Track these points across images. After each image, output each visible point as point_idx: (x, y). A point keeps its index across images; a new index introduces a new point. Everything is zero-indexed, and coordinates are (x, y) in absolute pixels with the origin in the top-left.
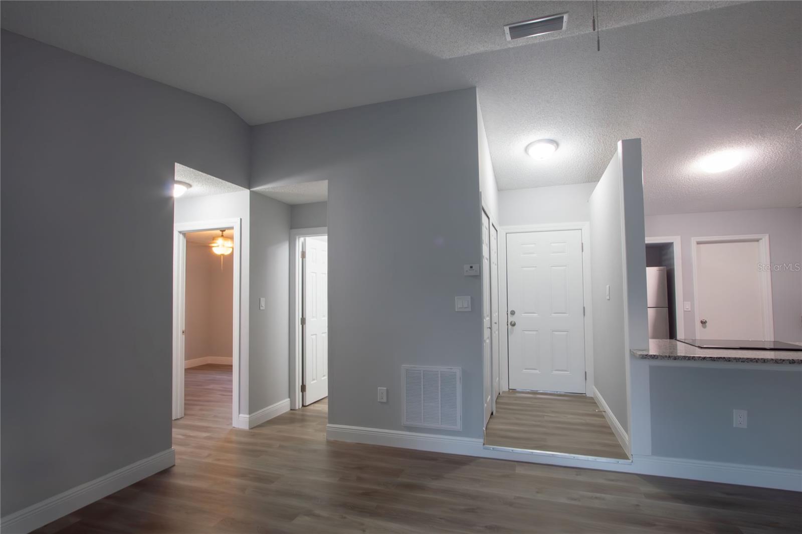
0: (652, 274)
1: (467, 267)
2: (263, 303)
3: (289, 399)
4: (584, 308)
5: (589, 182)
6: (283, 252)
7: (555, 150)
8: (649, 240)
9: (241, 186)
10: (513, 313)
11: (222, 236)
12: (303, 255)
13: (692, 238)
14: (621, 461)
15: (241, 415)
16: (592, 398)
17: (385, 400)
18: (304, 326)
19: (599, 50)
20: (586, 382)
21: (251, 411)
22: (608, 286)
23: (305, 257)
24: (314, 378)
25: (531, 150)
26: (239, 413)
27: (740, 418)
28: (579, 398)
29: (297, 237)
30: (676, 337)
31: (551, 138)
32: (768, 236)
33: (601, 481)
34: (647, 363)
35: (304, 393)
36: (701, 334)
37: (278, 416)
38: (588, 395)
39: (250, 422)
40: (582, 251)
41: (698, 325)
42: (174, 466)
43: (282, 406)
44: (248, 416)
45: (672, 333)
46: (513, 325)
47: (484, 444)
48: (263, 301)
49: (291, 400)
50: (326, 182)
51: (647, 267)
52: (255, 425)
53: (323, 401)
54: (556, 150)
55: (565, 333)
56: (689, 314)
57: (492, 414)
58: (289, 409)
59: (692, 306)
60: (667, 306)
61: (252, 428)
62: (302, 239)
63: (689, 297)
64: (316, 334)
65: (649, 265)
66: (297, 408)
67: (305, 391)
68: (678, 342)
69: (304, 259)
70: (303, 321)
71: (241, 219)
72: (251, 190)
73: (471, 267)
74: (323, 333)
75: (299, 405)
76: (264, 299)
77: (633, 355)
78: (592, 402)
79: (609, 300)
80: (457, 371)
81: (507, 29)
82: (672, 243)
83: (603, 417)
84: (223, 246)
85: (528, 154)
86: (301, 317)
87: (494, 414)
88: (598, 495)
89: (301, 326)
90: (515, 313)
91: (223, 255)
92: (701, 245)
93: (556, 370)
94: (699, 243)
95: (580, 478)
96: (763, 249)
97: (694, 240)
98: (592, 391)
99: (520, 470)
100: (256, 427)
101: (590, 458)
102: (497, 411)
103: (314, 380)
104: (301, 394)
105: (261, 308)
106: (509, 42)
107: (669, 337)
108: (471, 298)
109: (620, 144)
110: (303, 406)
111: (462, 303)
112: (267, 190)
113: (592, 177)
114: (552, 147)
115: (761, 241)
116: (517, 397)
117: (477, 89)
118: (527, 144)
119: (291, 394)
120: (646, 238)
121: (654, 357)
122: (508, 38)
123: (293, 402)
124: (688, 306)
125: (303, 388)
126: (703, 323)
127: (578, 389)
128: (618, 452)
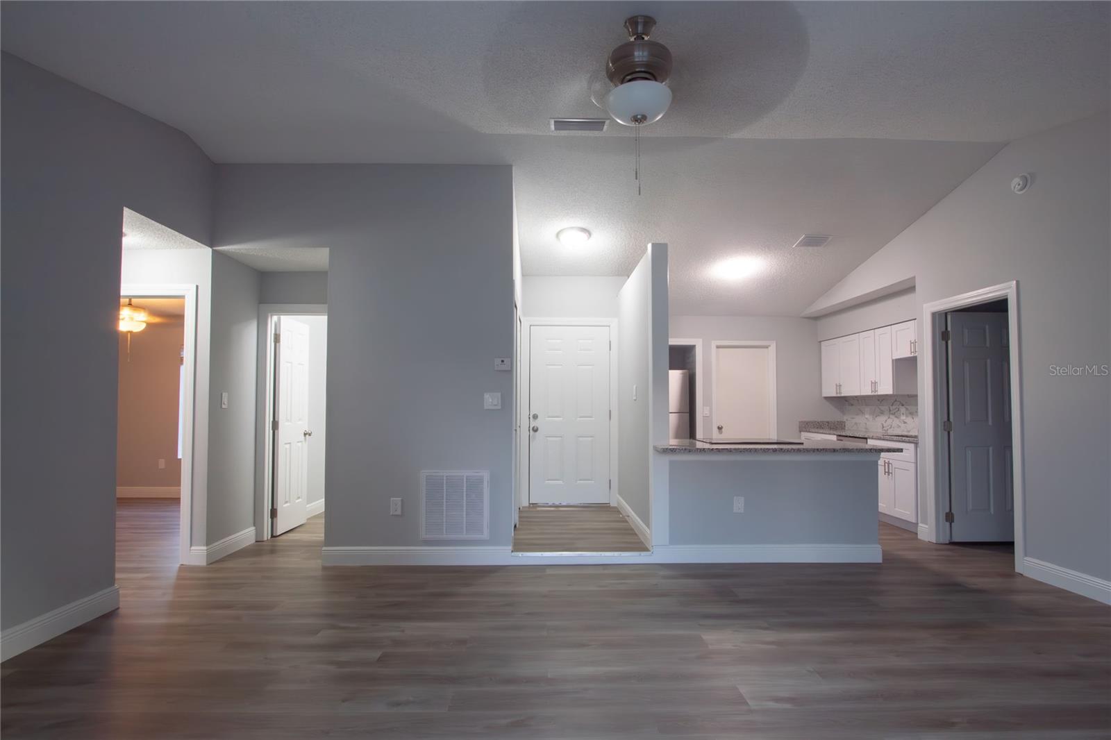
0: (675, 377)
1: (498, 361)
2: (225, 400)
3: (254, 528)
4: (610, 411)
5: (618, 275)
6: (250, 333)
7: (586, 238)
8: (673, 341)
9: (202, 243)
10: (535, 417)
11: (130, 304)
12: (277, 339)
13: (713, 342)
14: (643, 553)
15: (193, 548)
16: (615, 508)
17: (399, 512)
18: (276, 431)
19: (640, 194)
20: (610, 492)
21: (209, 542)
22: (635, 387)
23: (279, 342)
24: (287, 500)
25: (562, 237)
26: (191, 546)
27: (739, 504)
28: (604, 508)
29: (269, 315)
30: (695, 436)
31: (584, 227)
32: (775, 344)
33: (625, 571)
34: (667, 459)
35: (275, 519)
36: (716, 436)
37: (242, 549)
38: (612, 505)
39: (209, 555)
40: (610, 350)
41: (715, 430)
42: (118, 608)
43: (246, 536)
44: (205, 548)
45: (692, 434)
46: (535, 430)
47: (512, 551)
48: (225, 395)
49: (256, 529)
50: (327, 250)
51: (670, 369)
52: (214, 560)
53: (297, 530)
54: (589, 238)
55: (590, 439)
56: (707, 419)
57: (515, 526)
58: (254, 541)
59: (711, 411)
60: (688, 411)
61: (211, 564)
62: (275, 318)
63: (708, 402)
64: (290, 443)
65: (671, 368)
66: (265, 539)
67: (276, 516)
68: (697, 442)
69: (277, 344)
70: (275, 425)
71: (197, 286)
72: (214, 248)
73: (503, 361)
74: (298, 442)
75: (267, 535)
76: (227, 394)
77: (655, 449)
78: (616, 511)
79: (635, 400)
80: (486, 475)
81: (552, 122)
82: (695, 346)
83: (627, 522)
84: (132, 319)
85: (559, 240)
86: (271, 419)
87: (517, 526)
88: (623, 581)
89: (271, 432)
90: (537, 417)
91: (131, 332)
92: (721, 349)
93: (580, 480)
94: (718, 347)
95: (606, 572)
96: (770, 356)
97: (714, 344)
98: (616, 500)
99: (549, 572)
100: (215, 562)
101: (616, 554)
102: (519, 525)
103: (286, 502)
104: (270, 520)
105: (223, 406)
106: (552, 132)
107: (689, 436)
108: (502, 395)
109: (649, 246)
110: (273, 536)
111: (491, 400)
112: (238, 251)
113: (623, 270)
114: (584, 235)
115: (770, 348)
116: (538, 511)
117: (514, 168)
118: (559, 229)
119: (257, 522)
120: (670, 340)
121: (672, 451)
122: (553, 127)
123: (259, 532)
124: (707, 412)
125: (274, 513)
126: (720, 428)
127: (601, 499)
128: (641, 547)
